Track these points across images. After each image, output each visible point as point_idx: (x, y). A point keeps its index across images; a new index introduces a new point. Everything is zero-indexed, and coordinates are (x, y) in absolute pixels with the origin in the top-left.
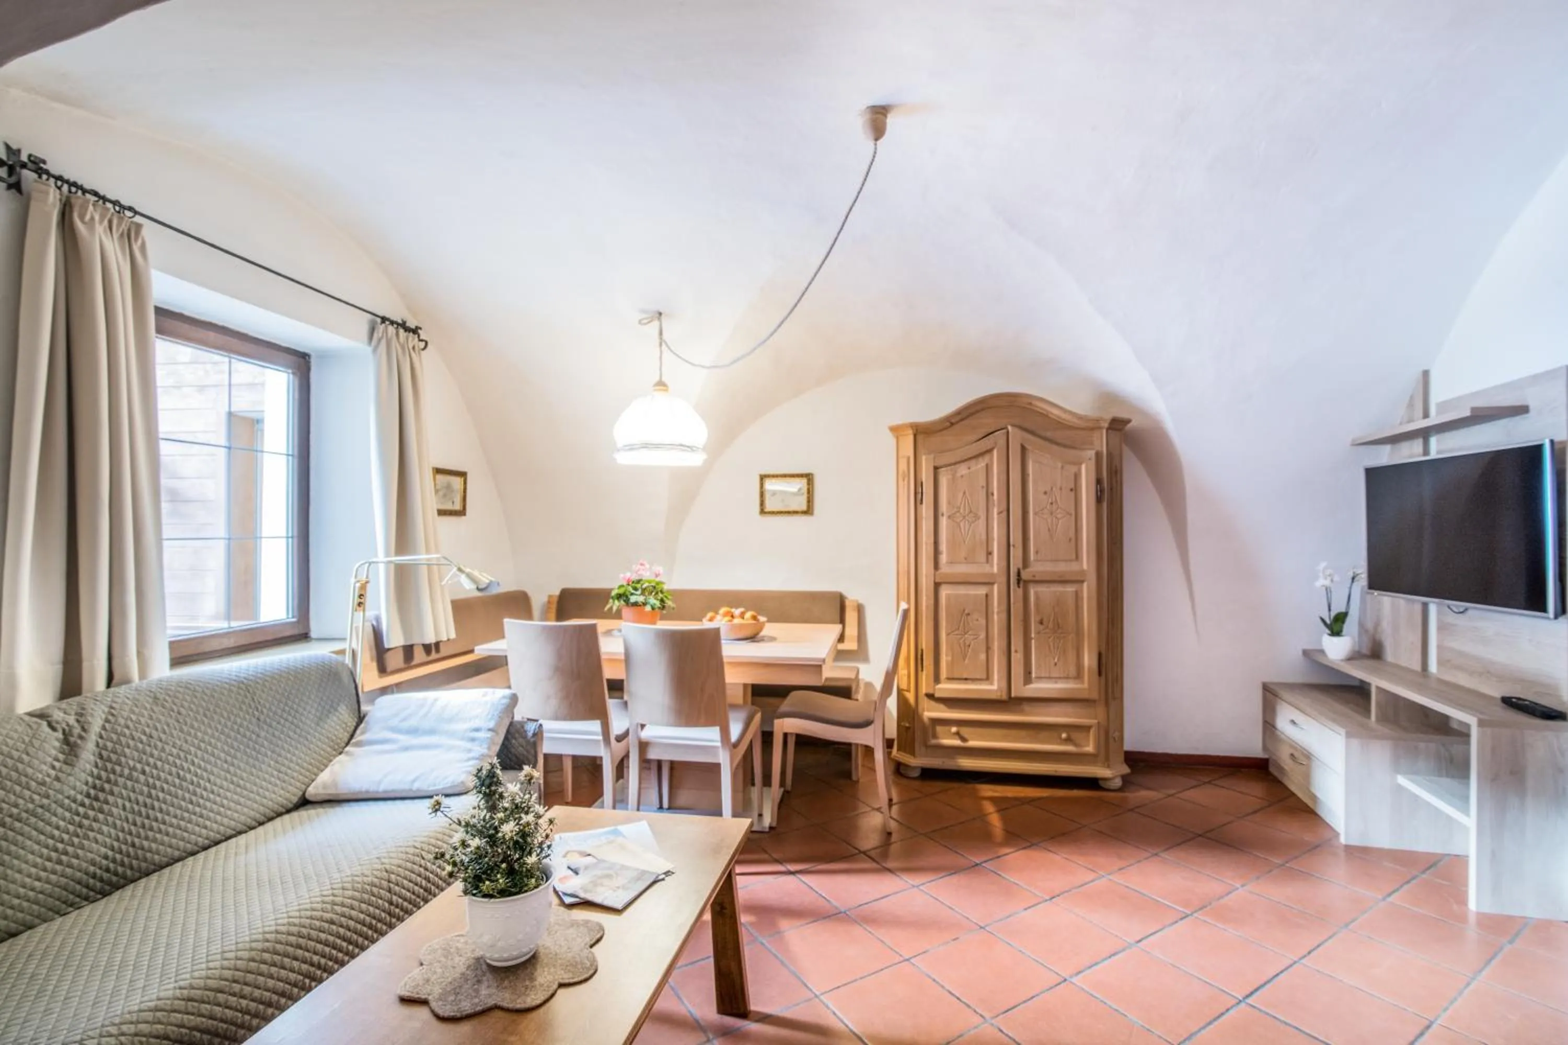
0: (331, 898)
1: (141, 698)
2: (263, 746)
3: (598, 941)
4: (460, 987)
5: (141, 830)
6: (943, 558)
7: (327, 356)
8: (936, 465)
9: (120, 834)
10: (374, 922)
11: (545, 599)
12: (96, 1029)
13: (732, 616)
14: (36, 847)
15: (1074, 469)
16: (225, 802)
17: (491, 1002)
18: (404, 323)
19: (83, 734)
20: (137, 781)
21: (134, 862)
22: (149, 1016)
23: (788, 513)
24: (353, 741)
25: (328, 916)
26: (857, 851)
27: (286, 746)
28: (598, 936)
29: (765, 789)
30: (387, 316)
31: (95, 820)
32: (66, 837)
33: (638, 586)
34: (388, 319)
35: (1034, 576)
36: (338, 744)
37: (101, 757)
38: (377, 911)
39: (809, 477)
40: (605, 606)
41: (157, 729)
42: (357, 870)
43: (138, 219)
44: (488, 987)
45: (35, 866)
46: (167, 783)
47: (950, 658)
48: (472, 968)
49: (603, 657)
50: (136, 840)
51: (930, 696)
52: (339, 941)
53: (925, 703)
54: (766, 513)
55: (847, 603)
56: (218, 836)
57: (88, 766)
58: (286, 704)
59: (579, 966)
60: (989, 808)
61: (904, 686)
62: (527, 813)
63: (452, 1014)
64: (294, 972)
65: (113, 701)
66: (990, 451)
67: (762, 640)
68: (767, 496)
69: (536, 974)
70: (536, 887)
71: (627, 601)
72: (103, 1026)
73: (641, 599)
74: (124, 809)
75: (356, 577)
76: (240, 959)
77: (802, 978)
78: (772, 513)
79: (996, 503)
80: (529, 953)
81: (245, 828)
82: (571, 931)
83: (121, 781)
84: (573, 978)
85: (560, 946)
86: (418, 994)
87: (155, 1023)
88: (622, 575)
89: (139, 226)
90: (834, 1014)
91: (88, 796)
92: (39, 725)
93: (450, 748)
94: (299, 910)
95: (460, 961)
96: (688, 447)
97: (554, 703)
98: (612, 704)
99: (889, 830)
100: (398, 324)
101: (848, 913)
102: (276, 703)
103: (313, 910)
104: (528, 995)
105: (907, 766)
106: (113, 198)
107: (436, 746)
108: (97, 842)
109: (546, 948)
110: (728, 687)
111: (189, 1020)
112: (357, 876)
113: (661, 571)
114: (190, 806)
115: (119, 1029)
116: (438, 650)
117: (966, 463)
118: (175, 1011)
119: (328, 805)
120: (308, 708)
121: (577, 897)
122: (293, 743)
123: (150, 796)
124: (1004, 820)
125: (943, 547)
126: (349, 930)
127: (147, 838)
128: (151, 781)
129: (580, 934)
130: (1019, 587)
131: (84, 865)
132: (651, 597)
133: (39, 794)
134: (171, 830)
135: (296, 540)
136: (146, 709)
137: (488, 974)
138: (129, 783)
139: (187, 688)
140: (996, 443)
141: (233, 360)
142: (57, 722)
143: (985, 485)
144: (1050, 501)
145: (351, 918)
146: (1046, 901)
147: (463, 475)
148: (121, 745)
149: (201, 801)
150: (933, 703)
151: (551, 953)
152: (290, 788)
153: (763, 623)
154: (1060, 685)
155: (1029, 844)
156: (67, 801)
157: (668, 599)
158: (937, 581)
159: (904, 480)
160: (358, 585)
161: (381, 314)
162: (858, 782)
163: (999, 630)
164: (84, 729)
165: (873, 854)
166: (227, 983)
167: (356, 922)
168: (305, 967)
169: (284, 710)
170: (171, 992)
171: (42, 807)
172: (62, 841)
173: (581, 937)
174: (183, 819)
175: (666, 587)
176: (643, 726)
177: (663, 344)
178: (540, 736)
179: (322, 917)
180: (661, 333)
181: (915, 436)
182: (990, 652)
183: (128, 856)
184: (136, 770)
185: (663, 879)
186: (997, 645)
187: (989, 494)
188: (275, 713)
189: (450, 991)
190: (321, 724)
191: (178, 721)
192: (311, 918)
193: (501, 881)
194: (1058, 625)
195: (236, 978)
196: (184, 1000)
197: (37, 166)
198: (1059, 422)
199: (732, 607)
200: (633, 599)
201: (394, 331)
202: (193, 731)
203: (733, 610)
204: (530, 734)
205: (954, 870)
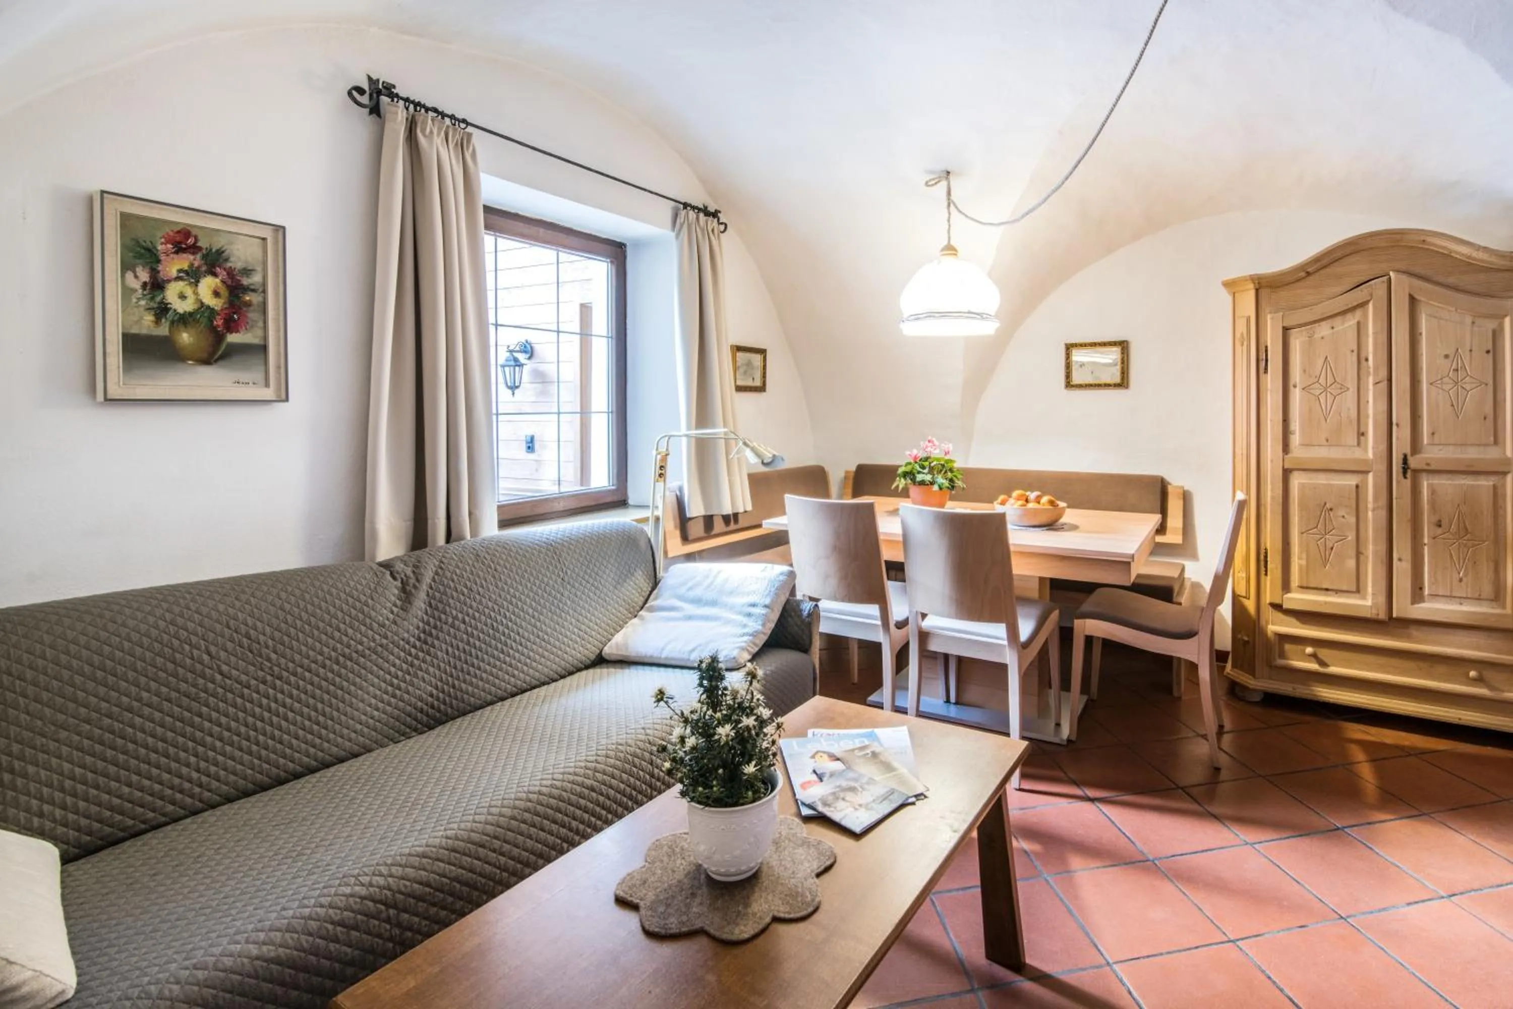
0: (593, 765)
1: (466, 555)
2: (566, 604)
3: (828, 869)
4: (673, 897)
5: (460, 674)
6: (1296, 439)
7: (641, 244)
8: (1285, 325)
9: (444, 676)
10: (634, 793)
11: (842, 475)
12: (370, 866)
13: (1027, 501)
14: (376, 680)
15: (1491, 325)
16: (531, 654)
17: (698, 924)
18: (706, 208)
19: (417, 584)
20: (459, 630)
21: (454, 702)
22: (416, 861)
23: (1099, 386)
24: (647, 605)
25: (589, 782)
26: (1174, 786)
27: (587, 606)
28: (828, 863)
29: (1063, 693)
30: (689, 202)
31: (424, 661)
32: (400, 673)
33: (926, 464)
34: (690, 205)
35: (1428, 464)
36: (633, 607)
37: (430, 605)
38: (638, 783)
39: (1124, 346)
40: (892, 484)
41: (476, 584)
42: (622, 739)
43: (470, 129)
44: (701, 904)
45: (375, 697)
46: (483, 633)
47: (1304, 562)
48: (691, 875)
49: (881, 537)
50: (456, 682)
51: (1277, 607)
52: (598, 809)
53: (1269, 614)
54: (1073, 386)
55: (1170, 489)
56: (524, 685)
57: (419, 613)
58: (588, 567)
59: (799, 899)
60: (1359, 755)
61: (1241, 591)
62: (748, 716)
63: (657, 930)
64: (552, 835)
65: (444, 557)
66: (1363, 305)
67: (1061, 528)
68: (1074, 368)
69: (752, 898)
70: (754, 801)
71: (913, 480)
72: (378, 864)
73: (928, 478)
74: (447, 653)
75: (657, 449)
76: (503, 816)
77: (1092, 935)
78: (1080, 386)
79: (1371, 370)
80: (750, 870)
81: (547, 679)
82: (800, 850)
83: (445, 627)
84: (789, 913)
85: (786, 868)
86: (631, 896)
87: (420, 869)
88: (908, 453)
89: (469, 135)
90: (1130, 993)
91: (419, 639)
92: (384, 573)
93: (728, 622)
94: (563, 774)
95: (682, 864)
96: (978, 314)
97: (833, 582)
98: (892, 588)
99: (1217, 765)
100: (699, 210)
101: (1156, 862)
102: (579, 565)
103: (576, 774)
104: (737, 925)
105: (1245, 688)
106: (450, 113)
107: (715, 618)
108: (424, 681)
109: (769, 868)
110: (1015, 578)
111: (450, 871)
112: (621, 745)
113: (951, 449)
114: (502, 656)
115: (390, 870)
116: (736, 521)
117: (1329, 321)
118: (438, 860)
119: (619, 665)
120: (607, 571)
121: (814, 809)
122: (593, 604)
123: (468, 643)
124: (1380, 774)
125: (1295, 425)
126: (609, 799)
127: (465, 681)
128: (469, 629)
129: (809, 857)
130: (1405, 477)
131: (413, 700)
132: (940, 476)
133: (380, 635)
134: (484, 675)
135: (614, 414)
136: (469, 565)
137: (705, 889)
138: (452, 630)
139: (504, 547)
140: (1371, 295)
141: (560, 253)
142: (398, 573)
143: (1355, 347)
144: (1454, 366)
145: (611, 787)
146: (1443, 897)
147: (762, 352)
148: (446, 595)
149: (511, 652)
150: (1280, 616)
151: (773, 875)
152: (589, 646)
153: (1064, 508)
154: (1467, 608)
155: (1416, 813)
156: (402, 643)
157: (958, 479)
158: (1286, 467)
159: (1242, 345)
160: (659, 457)
161: (683, 201)
162: (1180, 698)
163: (1375, 531)
164: (418, 580)
165: (1195, 791)
166: (488, 838)
167: (617, 791)
168: (563, 831)
169: (586, 572)
170: (438, 840)
171: (381, 646)
172: (397, 678)
173: (809, 861)
174: (495, 667)
175: (956, 465)
176: (924, 616)
177: (952, 205)
178: (815, 616)
179: (583, 783)
180: (949, 193)
181: (1257, 290)
182: (1362, 558)
183: (450, 696)
184: (458, 620)
185: (913, 804)
186: (1372, 549)
187: (1361, 360)
188: (578, 575)
189: (661, 900)
190: (619, 587)
191: (494, 577)
192: (573, 782)
193: (715, 789)
194: (1466, 529)
195: (497, 834)
196: (448, 850)
197: (389, 90)
198: (1470, 264)
199: (1026, 491)
200: (919, 477)
201: (695, 216)
202: (506, 588)
203: (1028, 493)
204: (805, 613)
205: (1303, 831)
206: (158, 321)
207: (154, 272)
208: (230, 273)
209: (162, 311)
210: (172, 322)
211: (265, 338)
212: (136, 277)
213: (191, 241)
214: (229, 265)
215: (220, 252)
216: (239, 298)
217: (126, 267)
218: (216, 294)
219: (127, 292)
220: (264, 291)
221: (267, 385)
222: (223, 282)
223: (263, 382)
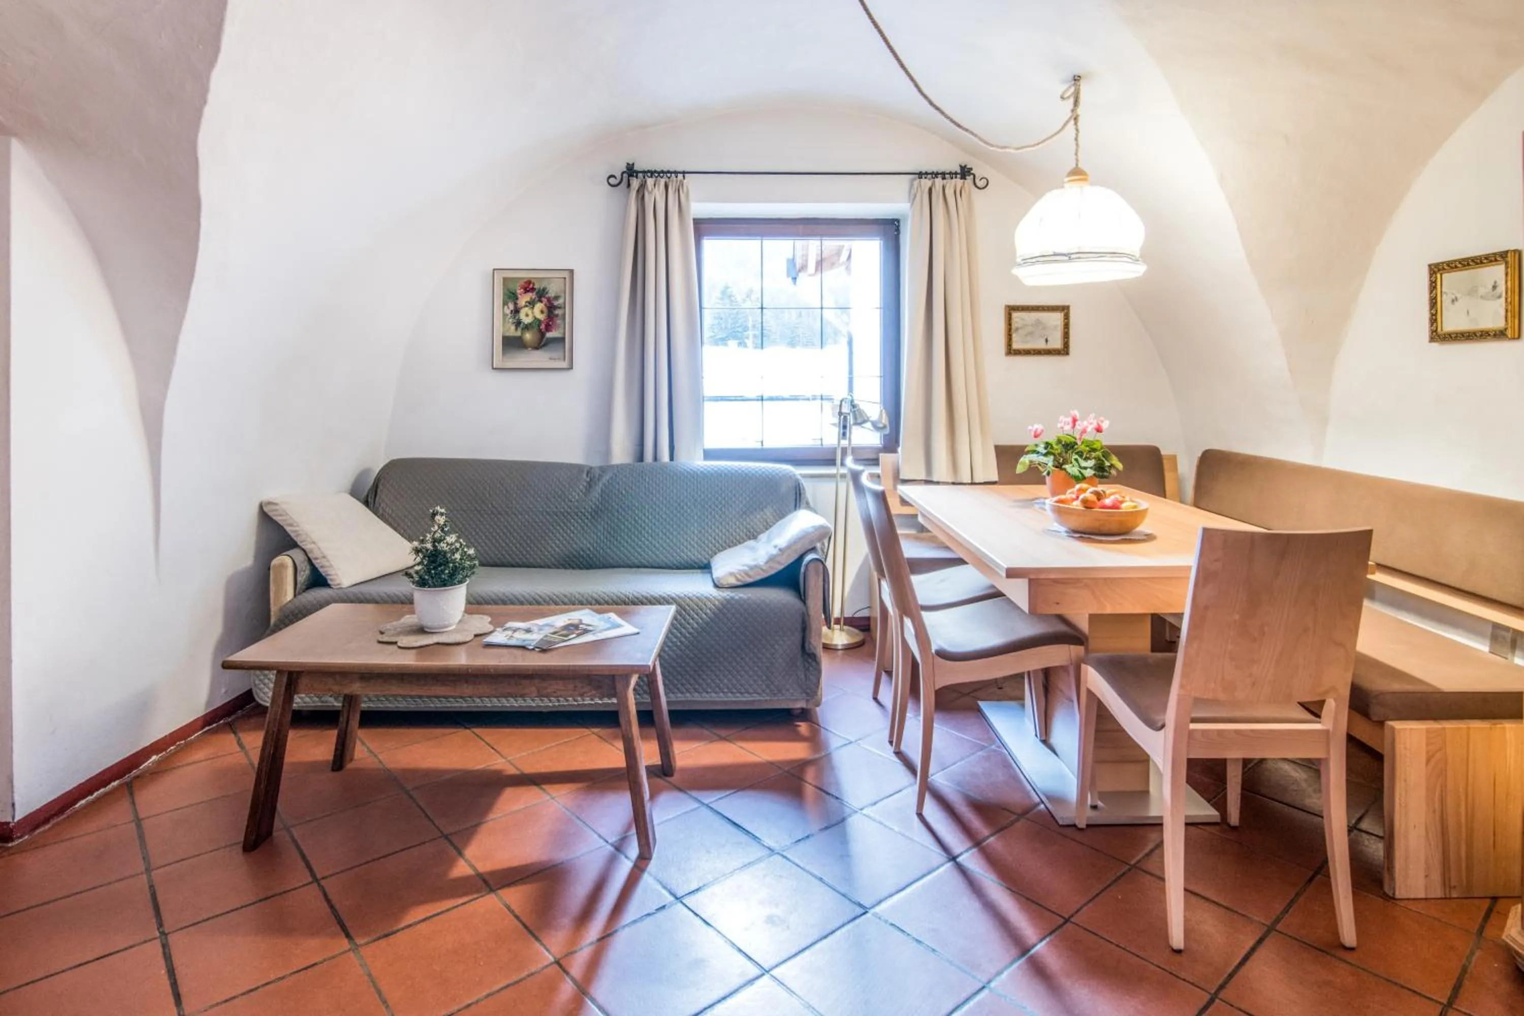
5: (609, 543)
9: (598, 540)
50: (606, 548)
57: (594, 499)
68: (1444, 305)
83: (607, 512)
91: (590, 514)
92: (583, 472)
123: (617, 525)
128: (621, 517)
138: (610, 515)
141: (825, 241)
142: (591, 473)
161: (918, 171)
184: (615, 510)
201: (929, 183)
206: (516, 329)
207: (516, 304)
208: (549, 300)
209: (518, 323)
210: (522, 329)
211: (564, 334)
212: (508, 308)
213: (531, 286)
214: (547, 296)
215: (544, 290)
216: (552, 312)
217: (505, 303)
218: (542, 312)
219: (505, 315)
220: (565, 308)
221: (564, 360)
222: (545, 305)
223: (563, 358)
